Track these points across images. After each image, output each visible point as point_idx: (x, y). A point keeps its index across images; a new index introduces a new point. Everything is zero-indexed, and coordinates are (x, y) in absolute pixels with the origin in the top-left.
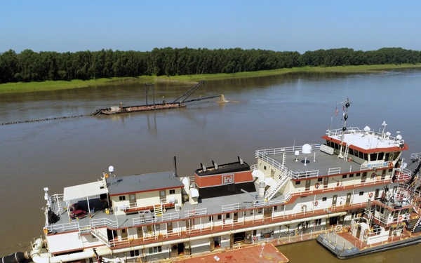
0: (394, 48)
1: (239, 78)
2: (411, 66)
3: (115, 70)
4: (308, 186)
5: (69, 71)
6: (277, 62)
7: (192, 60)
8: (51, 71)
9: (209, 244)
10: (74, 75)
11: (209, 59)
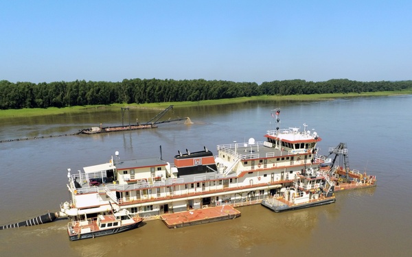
0: (341, 80)
1: (204, 105)
2: (357, 94)
3: (88, 99)
4: (253, 165)
5: (46, 99)
6: (238, 91)
7: (160, 89)
8: (28, 99)
9: (185, 205)
10: (49, 103)
11: (175, 89)
